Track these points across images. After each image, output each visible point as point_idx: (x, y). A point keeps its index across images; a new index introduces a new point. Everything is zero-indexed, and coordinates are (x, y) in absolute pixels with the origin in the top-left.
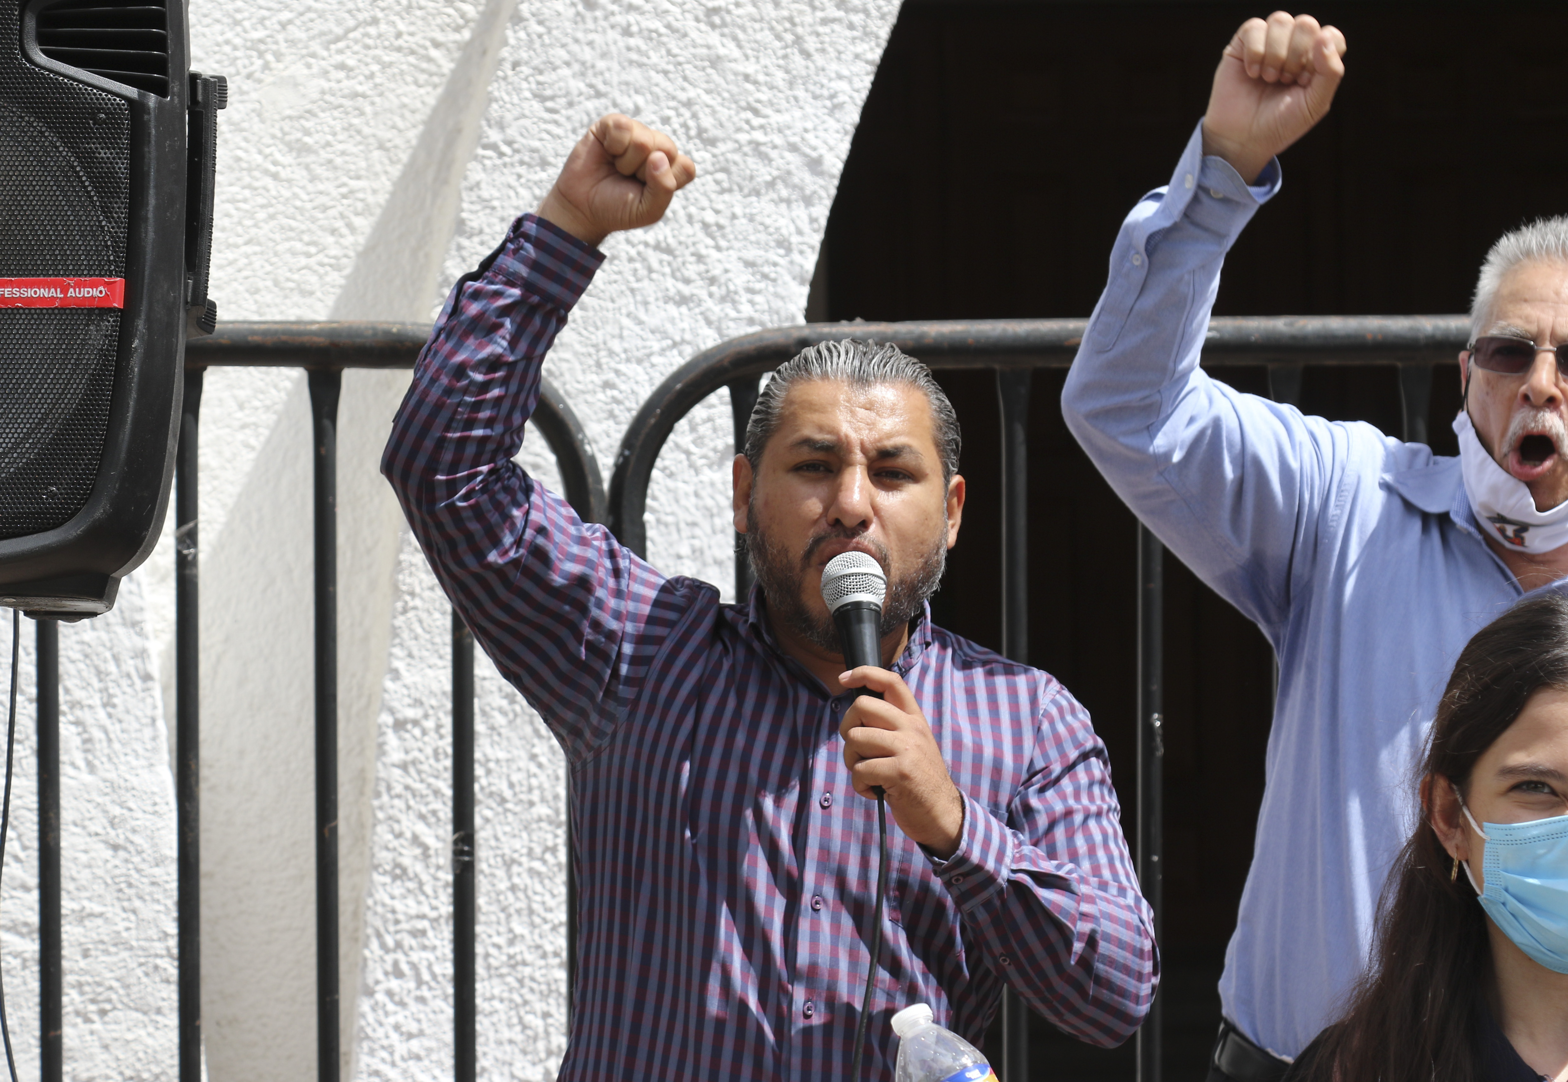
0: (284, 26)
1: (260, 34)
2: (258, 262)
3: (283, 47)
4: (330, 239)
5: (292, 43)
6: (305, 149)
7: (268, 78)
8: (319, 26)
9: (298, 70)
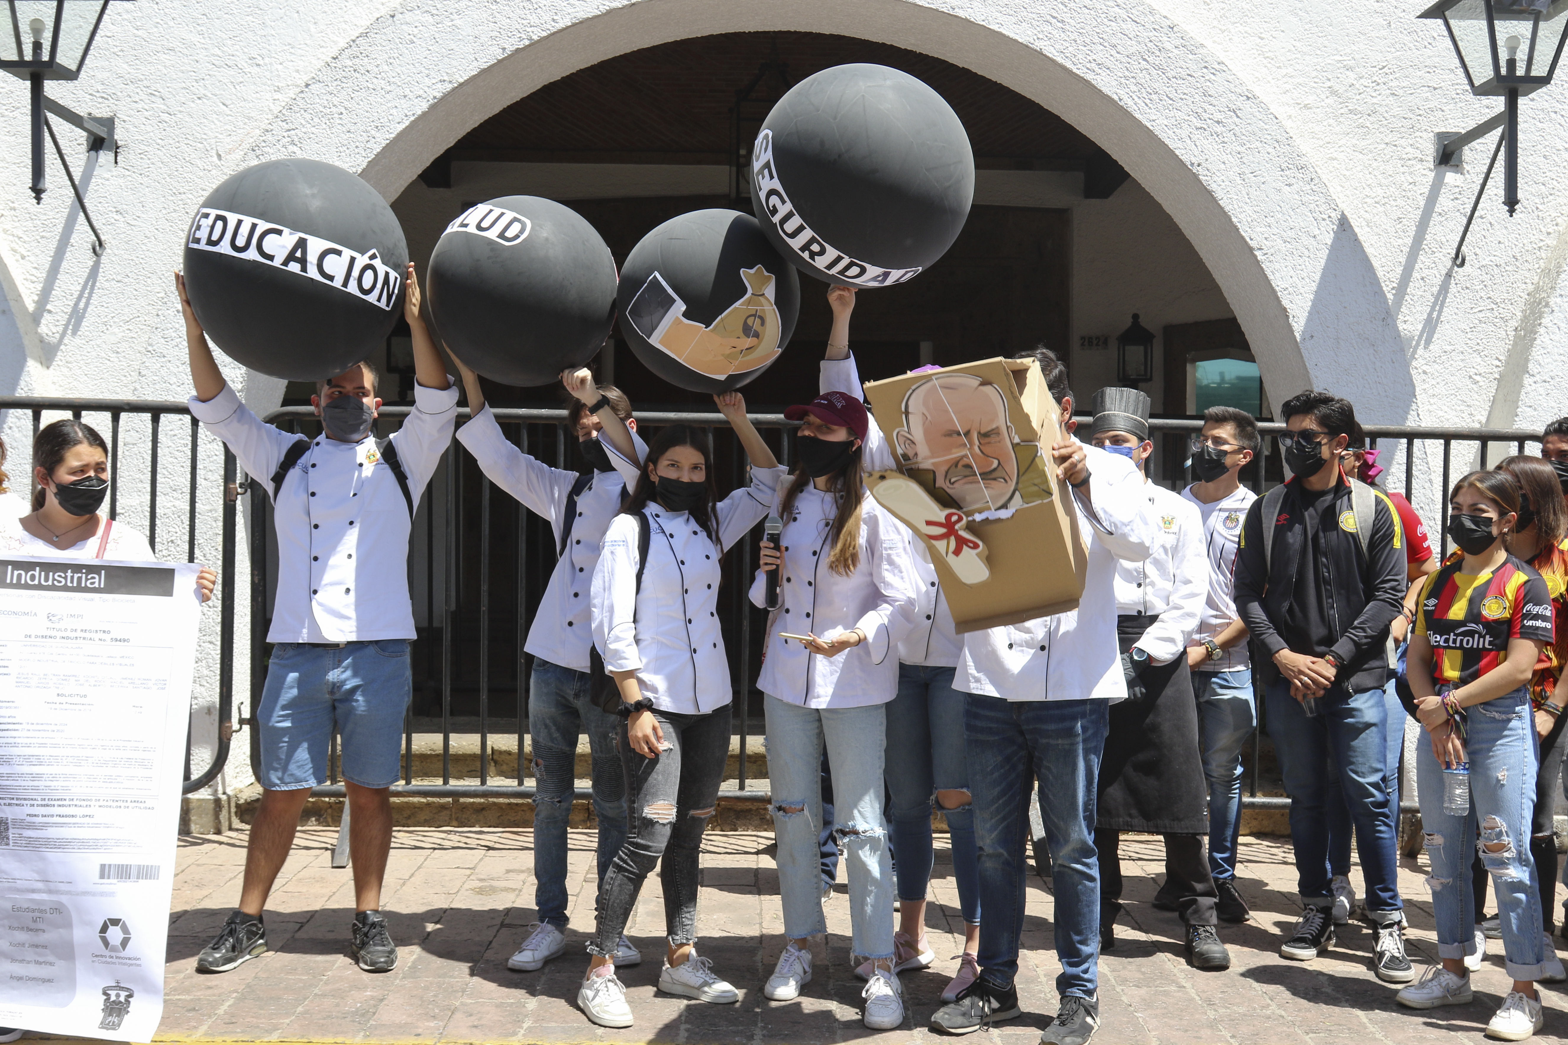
0: (113, 317)
1: (106, 320)
2: (103, 384)
3: (112, 324)
4: (124, 378)
5: (115, 322)
6: (118, 353)
7: (108, 332)
8: (123, 318)
9: (116, 330)
